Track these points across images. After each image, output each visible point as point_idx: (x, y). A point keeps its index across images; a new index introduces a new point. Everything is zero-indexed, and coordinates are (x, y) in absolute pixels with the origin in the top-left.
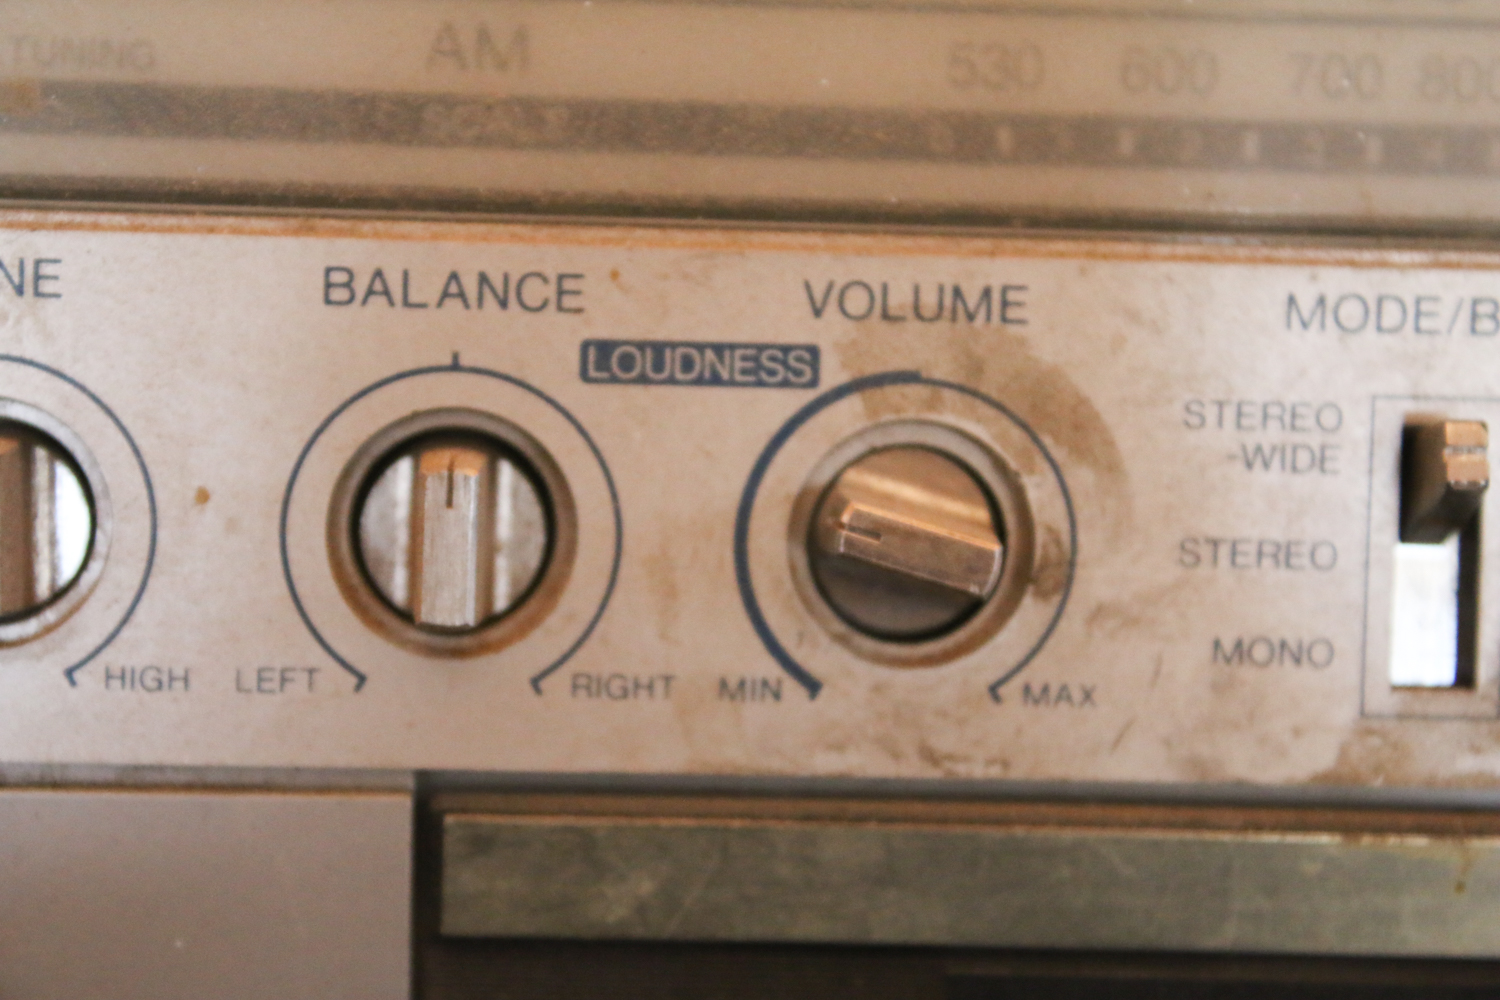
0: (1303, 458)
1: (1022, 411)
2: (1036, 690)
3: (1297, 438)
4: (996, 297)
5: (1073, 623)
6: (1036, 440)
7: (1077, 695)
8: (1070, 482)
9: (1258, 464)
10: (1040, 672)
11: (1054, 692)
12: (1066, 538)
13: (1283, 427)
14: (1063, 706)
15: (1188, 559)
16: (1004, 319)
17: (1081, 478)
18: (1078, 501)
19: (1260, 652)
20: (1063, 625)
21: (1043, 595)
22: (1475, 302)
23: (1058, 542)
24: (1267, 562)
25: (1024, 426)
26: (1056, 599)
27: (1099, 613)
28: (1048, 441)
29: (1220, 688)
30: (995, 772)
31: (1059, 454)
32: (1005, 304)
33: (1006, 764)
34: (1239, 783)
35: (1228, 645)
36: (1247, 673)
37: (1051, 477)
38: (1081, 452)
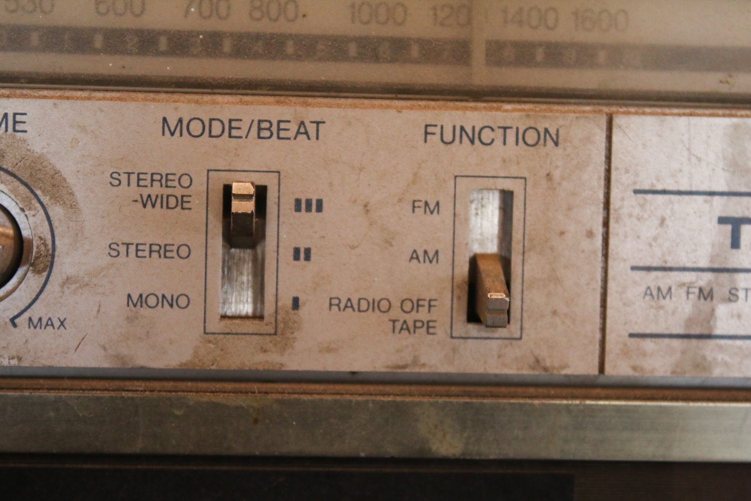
0: (172, 201)
1: (25, 177)
2: (35, 321)
3: (170, 191)
4: (10, 118)
5: (54, 286)
6: (32, 192)
7: (57, 324)
8: (51, 214)
9: (149, 204)
10: (37, 311)
11: (44, 322)
12: (49, 242)
13: (161, 186)
14: (50, 328)
15: (114, 253)
16: (15, 130)
17: (57, 212)
18: (55, 223)
19: (152, 301)
20: (48, 287)
21: (39, 272)
22: (260, 121)
23: (45, 245)
24: (155, 255)
25: (26, 185)
26: (45, 274)
27: (68, 281)
28: (39, 192)
29: (130, 320)
30: (14, 362)
31: (45, 200)
32: (15, 122)
33: (20, 359)
34: (142, 368)
35: (135, 298)
36: (144, 311)
37: (42, 211)
38: (55, 198)
